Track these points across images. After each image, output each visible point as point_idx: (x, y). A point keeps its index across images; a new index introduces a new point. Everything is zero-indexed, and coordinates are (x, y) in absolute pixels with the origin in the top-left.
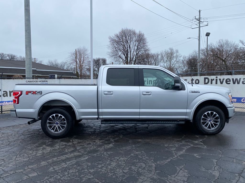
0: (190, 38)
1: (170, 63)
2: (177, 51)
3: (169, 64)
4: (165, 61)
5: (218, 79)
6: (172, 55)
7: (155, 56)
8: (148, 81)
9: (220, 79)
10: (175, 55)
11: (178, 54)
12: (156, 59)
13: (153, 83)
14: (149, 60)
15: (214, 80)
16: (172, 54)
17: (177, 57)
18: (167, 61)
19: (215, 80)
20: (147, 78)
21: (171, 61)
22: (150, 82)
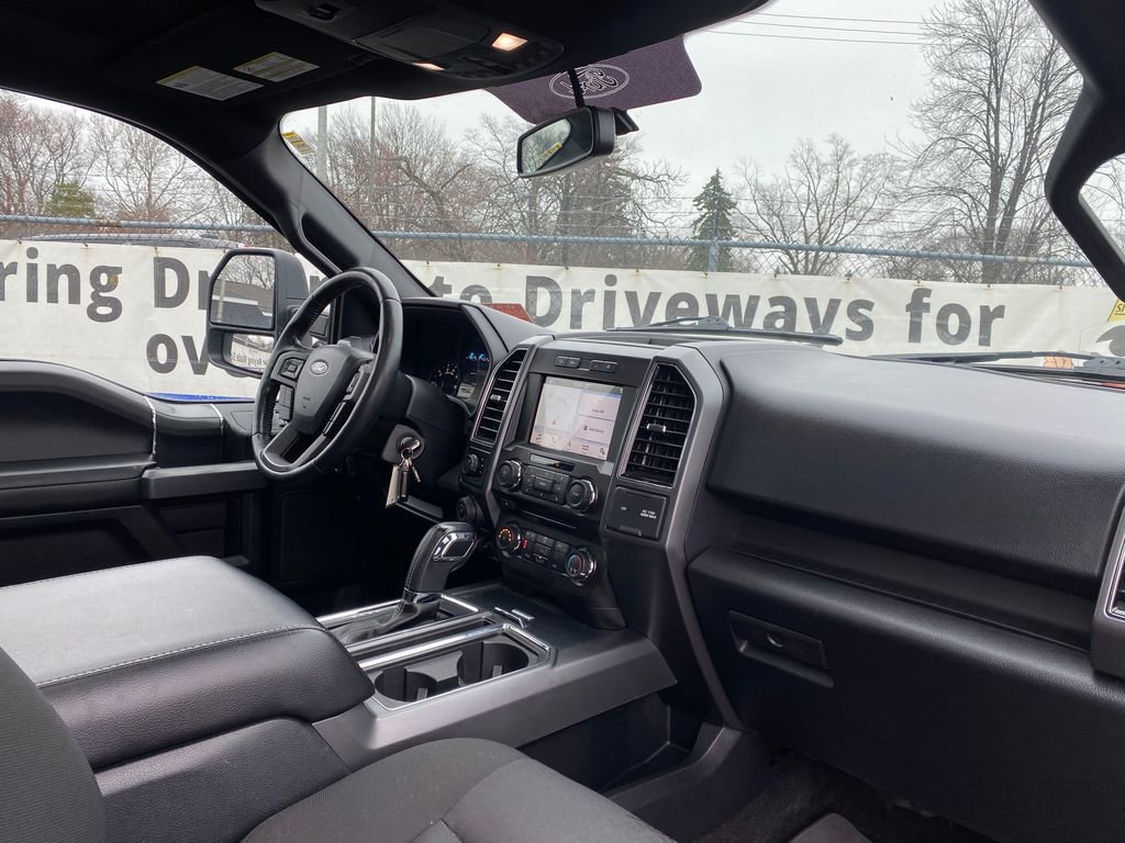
1: (149, 179)
3: (144, 183)
4: (120, 164)
5: (620, 289)
7: (59, 130)
9: (632, 297)
12: (62, 145)
13: (86, 289)
14: (19, 147)
15: (591, 294)
18: (127, 166)
19: (599, 298)
20: (28, 244)
21: (156, 169)
22: (63, 281)
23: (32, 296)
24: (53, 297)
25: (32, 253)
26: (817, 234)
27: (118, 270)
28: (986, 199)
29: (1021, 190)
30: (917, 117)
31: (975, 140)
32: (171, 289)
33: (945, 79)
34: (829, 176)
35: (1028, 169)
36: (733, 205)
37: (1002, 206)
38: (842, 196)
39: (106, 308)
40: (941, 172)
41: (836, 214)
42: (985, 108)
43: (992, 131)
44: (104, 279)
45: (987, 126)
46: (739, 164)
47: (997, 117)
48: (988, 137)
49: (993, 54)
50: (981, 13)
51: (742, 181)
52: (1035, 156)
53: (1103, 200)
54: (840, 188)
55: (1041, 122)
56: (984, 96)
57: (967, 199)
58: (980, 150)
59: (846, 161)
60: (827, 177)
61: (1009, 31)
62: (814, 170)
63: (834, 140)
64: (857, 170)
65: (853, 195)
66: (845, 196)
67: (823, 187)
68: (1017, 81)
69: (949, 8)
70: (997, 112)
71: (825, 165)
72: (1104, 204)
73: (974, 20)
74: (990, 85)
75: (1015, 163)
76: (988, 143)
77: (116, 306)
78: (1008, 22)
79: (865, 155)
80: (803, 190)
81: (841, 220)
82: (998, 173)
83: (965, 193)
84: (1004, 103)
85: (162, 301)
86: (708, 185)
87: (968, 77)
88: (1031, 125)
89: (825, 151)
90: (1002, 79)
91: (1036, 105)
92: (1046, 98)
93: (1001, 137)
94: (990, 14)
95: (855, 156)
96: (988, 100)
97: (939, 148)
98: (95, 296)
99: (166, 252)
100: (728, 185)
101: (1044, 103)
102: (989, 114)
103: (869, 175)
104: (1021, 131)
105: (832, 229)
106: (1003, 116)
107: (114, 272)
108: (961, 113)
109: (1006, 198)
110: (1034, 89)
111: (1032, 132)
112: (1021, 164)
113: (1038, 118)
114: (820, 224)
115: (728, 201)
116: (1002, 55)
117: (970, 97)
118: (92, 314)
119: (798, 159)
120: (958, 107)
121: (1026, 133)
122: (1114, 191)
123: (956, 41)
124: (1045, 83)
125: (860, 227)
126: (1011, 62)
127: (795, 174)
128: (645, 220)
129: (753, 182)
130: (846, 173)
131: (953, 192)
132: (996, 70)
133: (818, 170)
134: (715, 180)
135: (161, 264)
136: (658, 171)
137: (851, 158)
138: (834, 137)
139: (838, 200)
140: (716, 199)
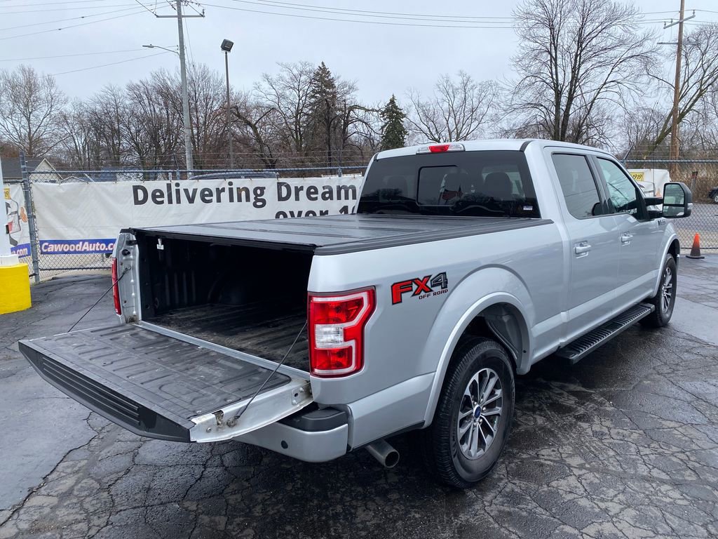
0: (151, 47)
2: (51, 83)
6: (30, 91)
8: (231, 190)
10: (42, 93)
11: (53, 91)
13: (252, 196)
16: (31, 87)
17: (51, 101)
20: (228, 180)
22: (243, 194)
23: (231, 200)
24: (240, 200)
25: (230, 184)
26: (455, 131)
27: (264, 188)
28: (553, 109)
29: (571, 103)
30: (514, 65)
31: (544, 75)
32: (284, 194)
33: (527, 42)
34: (460, 96)
35: (574, 91)
36: (404, 116)
37: (562, 113)
38: (469, 107)
39: (260, 202)
40: (529, 95)
41: (466, 118)
42: (549, 58)
43: (554, 70)
44: (259, 192)
45: (551, 68)
46: (407, 92)
47: (556, 63)
48: (551, 73)
49: (552, 28)
50: (544, 6)
51: (410, 102)
52: (577, 84)
53: (615, 106)
54: (467, 103)
55: (579, 65)
56: (548, 51)
57: (544, 110)
58: (548, 81)
59: (469, 86)
60: (458, 97)
61: (559, 15)
62: (450, 91)
63: (461, 74)
64: (476, 91)
65: (475, 106)
66: (470, 107)
67: (457, 102)
68: (565, 43)
69: (526, 4)
70: (556, 60)
71: (457, 89)
72: (616, 109)
73: (540, 10)
74: (551, 45)
75: (568, 88)
76: (552, 77)
77: (264, 202)
78: (558, 11)
79: (480, 82)
80: (446, 106)
81: (469, 121)
82: (558, 94)
83: (542, 106)
84: (559, 56)
85: (280, 198)
86: (388, 105)
87: (539, 41)
88: (575, 67)
89: (457, 82)
90: (557, 41)
91: (576, 56)
92: (581, 51)
93: (559, 74)
94: (549, 7)
95: (474, 83)
96: (550, 53)
97: (526, 82)
98: (255, 198)
99: (282, 180)
100: (401, 104)
101: (580, 54)
102: (551, 62)
103: (483, 94)
104: (569, 70)
105: (464, 127)
106: (559, 62)
107: (262, 189)
108: (537, 61)
109: (564, 108)
110: (574, 47)
111: (575, 71)
112: (571, 89)
113: (578, 63)
114: (457, 125)
115: (401, 113)
116: (557, 28)
117: (541, 52)
118: (255, 205)
119: (441, 86)
120: (535, 58)
121: (573, 72)
122: (620, 101)
123: (531, 22)
124: (580, 43)
125: (480, 125)
126: (562, 32)
127: (441, 96)
128: (373, 134)
129: (417, 102)
130: (469, 93)
131: (536, 106)
132: (553, 36)
133: (453, 93)
134: (392, 101)
135: (280, 185)
136: (380, 106)
137: (472, 84)
138: (461, 72)
139: (466, 110)
140: (393, 113)
